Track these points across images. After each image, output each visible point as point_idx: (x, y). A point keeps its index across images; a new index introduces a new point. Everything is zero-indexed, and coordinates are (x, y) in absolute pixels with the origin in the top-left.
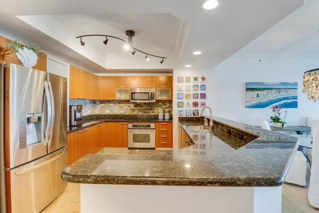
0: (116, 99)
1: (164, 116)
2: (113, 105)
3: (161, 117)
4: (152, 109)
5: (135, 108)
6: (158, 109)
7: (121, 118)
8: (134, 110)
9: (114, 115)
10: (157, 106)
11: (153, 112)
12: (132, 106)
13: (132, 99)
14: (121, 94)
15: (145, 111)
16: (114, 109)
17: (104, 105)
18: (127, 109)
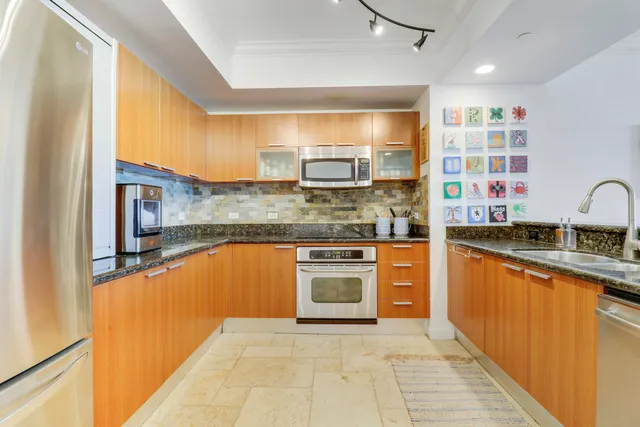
0: (259, 179)
1: (392, 226)
2: (248, 196)
3: (383, 231)
4: (354, 209)
5: (308, 205)
6: (373, 209)
7: (270, 234)
8: (305, 212)
9: (251, 226)
10: (368, 201)
11: (359, 217)
12: (301, 199)
13: (305, 178)
14: (271, 166)
15: (337, 213)
16: (252, 209)
17: (222, 197)
18: (287, 209)
